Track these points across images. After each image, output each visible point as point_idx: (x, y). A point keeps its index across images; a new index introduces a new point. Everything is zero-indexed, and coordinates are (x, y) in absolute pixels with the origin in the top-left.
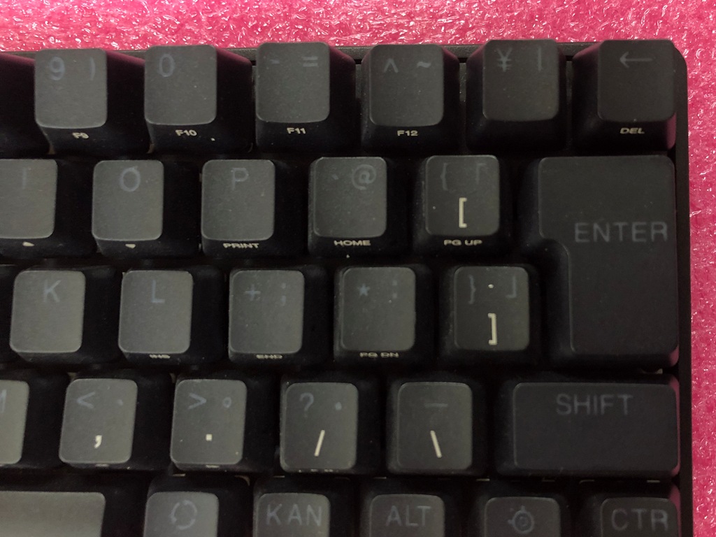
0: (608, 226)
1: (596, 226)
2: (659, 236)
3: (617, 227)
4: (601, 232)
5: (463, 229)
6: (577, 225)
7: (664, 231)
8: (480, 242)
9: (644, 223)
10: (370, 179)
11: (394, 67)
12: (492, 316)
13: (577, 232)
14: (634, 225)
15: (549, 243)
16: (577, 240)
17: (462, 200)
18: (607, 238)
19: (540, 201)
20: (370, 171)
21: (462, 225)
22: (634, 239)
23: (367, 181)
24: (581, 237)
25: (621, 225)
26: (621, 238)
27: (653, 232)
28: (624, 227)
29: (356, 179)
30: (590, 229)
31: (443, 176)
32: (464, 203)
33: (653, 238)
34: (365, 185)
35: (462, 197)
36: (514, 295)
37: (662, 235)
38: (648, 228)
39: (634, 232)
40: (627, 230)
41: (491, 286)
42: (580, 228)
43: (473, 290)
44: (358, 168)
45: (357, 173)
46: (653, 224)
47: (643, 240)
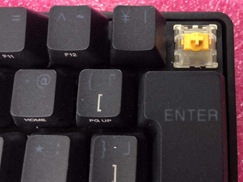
0: (184, 111)
1: (177, 112)
2: (213, 118)
3: (189, 112)
4: (180, 115)
5: (99, 112)
6: (166, 111)
7: (216, 115)
8: (111, 120)
9: (204, 110)
10: (47, 82)
11: (64, 17)
12: (115, 166)
13: (166, 115)
14: (199, 110)
15: (150, 121)
16: (166, 120)
17: (100, 95)
18: (183, 119)
19: (145, 96)
20: (47, 78)
21: (99, 110)
22: (199, 120)
23: (45, 84)
24: (168, 117)
25: (191, 111)
26: (191, 119)
27: (210, 115)
28: (193, 112)
29: (39, 82)
30: (174, 112)
31: (89, 82)
32: (101, 97)
33: (209, 119)
34: (44, 86)
35: (100, 94)
36: (128, 154)
37: (214, 117)
38: (206, 113)
39: (199, 115)
40: (195, 114)
41: (115, 147)
42: (168, 112)
43: (105, 149)
44: (40, 76)
45: (41, 78)
46: (210, 110)
47: (204, 120)
